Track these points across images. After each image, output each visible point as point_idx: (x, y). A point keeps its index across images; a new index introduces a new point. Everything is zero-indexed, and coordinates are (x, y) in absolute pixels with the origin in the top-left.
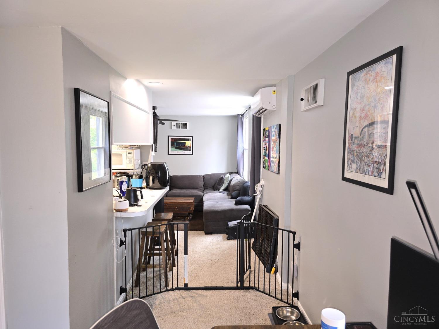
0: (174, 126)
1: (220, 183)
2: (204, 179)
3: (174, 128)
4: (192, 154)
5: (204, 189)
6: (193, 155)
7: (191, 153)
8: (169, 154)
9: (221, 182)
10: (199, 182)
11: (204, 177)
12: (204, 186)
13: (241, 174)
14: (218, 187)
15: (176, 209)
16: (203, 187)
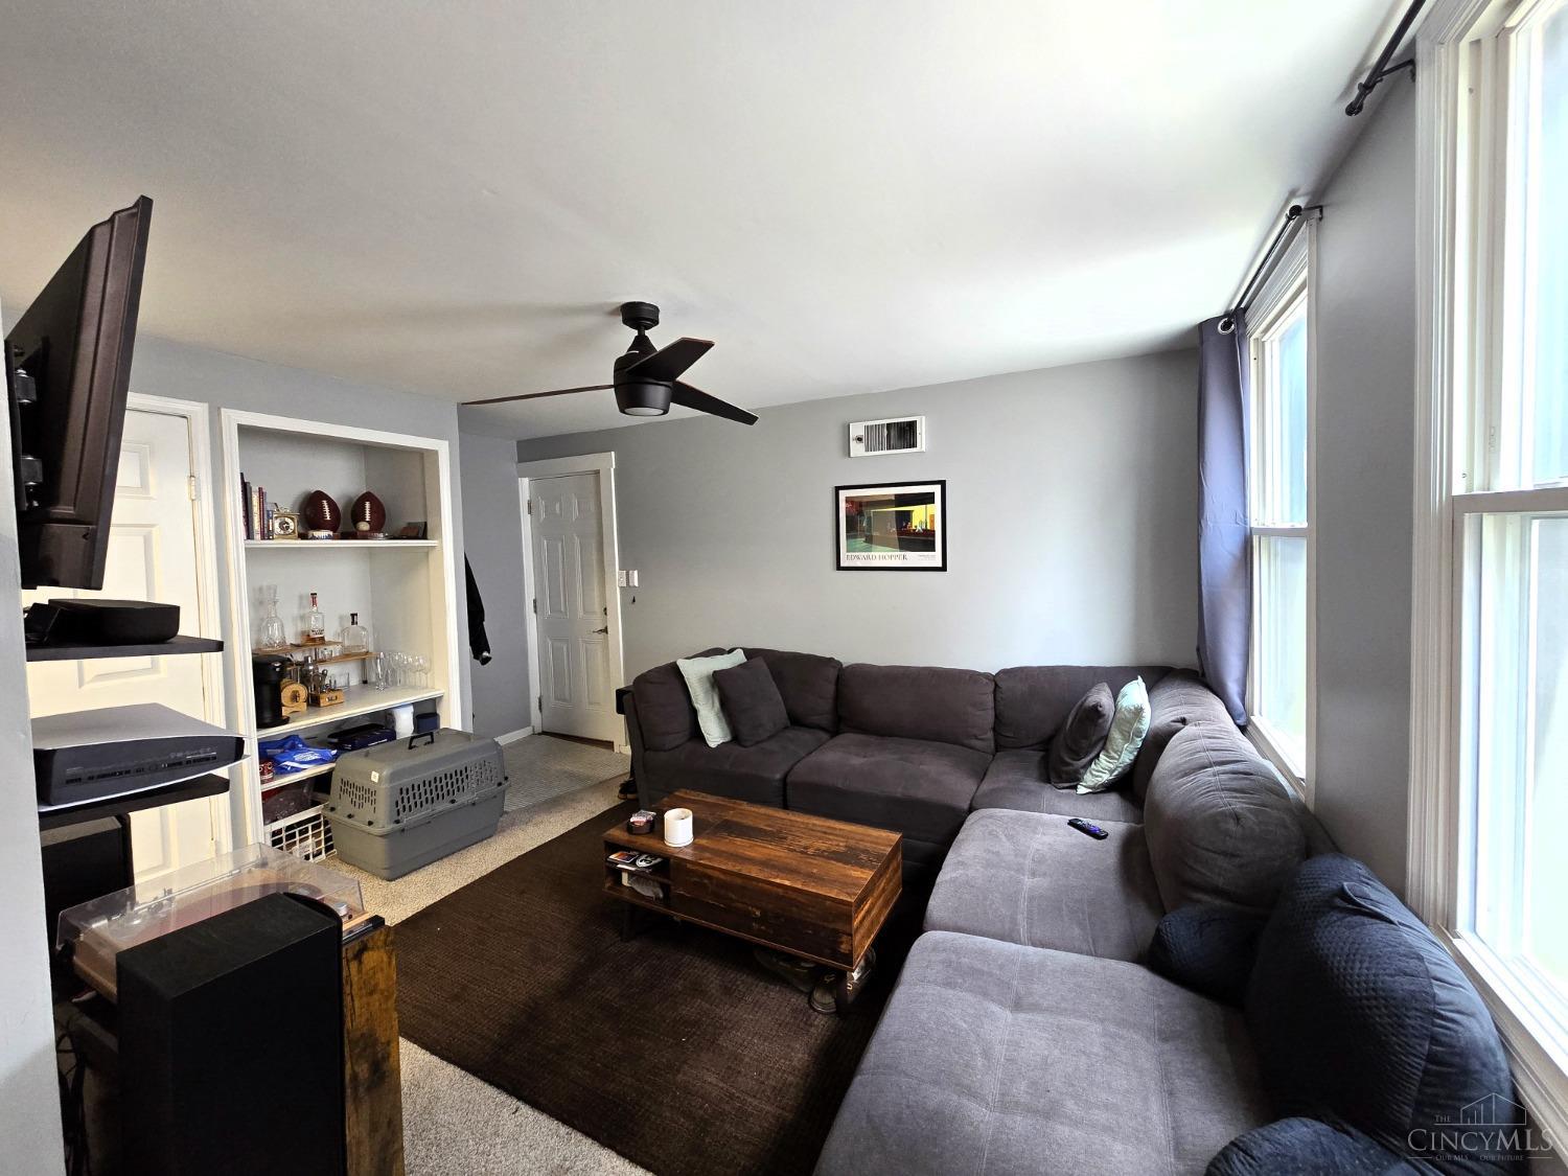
0: (859, 439)
1: (1084, 743)
2: (999, 695)
3: (857, 449)
4: (939, 564)
5: (998, 747)
6: (944, 568)
7: (933, 558)
8: (839, 568)
9: (1086, 738)
10: (970, 709)
11: (996, 685)
12: (994, 729)
13: (1233, 689)
14: (1069, 764)
15: (756, 920)
16: (990, 735)
